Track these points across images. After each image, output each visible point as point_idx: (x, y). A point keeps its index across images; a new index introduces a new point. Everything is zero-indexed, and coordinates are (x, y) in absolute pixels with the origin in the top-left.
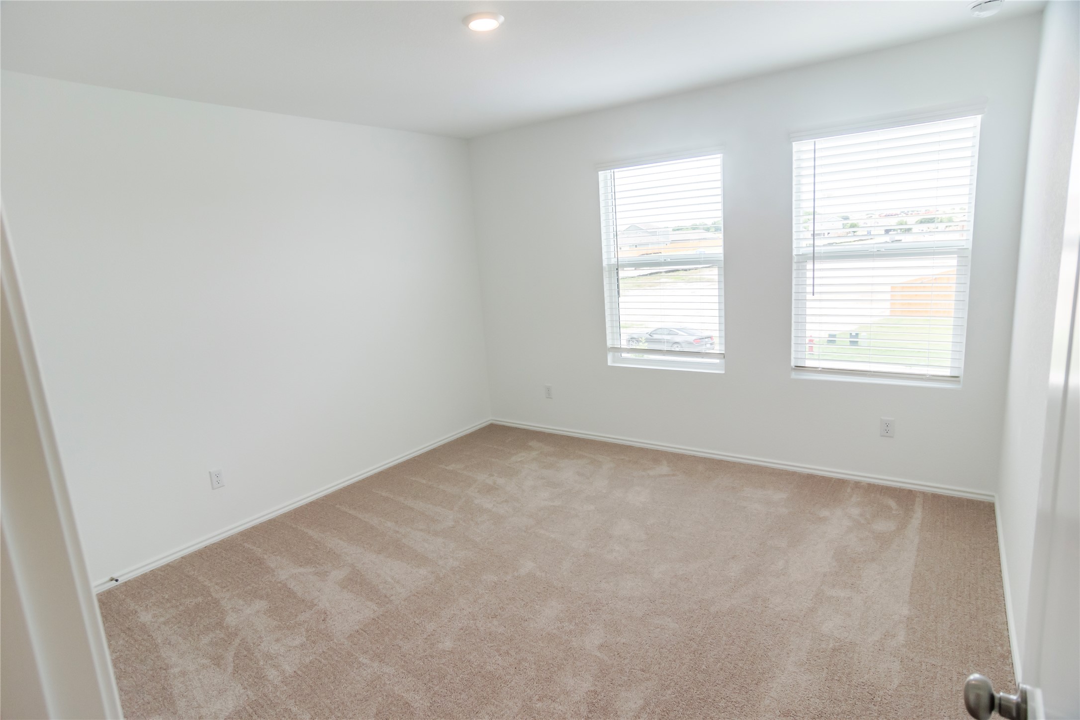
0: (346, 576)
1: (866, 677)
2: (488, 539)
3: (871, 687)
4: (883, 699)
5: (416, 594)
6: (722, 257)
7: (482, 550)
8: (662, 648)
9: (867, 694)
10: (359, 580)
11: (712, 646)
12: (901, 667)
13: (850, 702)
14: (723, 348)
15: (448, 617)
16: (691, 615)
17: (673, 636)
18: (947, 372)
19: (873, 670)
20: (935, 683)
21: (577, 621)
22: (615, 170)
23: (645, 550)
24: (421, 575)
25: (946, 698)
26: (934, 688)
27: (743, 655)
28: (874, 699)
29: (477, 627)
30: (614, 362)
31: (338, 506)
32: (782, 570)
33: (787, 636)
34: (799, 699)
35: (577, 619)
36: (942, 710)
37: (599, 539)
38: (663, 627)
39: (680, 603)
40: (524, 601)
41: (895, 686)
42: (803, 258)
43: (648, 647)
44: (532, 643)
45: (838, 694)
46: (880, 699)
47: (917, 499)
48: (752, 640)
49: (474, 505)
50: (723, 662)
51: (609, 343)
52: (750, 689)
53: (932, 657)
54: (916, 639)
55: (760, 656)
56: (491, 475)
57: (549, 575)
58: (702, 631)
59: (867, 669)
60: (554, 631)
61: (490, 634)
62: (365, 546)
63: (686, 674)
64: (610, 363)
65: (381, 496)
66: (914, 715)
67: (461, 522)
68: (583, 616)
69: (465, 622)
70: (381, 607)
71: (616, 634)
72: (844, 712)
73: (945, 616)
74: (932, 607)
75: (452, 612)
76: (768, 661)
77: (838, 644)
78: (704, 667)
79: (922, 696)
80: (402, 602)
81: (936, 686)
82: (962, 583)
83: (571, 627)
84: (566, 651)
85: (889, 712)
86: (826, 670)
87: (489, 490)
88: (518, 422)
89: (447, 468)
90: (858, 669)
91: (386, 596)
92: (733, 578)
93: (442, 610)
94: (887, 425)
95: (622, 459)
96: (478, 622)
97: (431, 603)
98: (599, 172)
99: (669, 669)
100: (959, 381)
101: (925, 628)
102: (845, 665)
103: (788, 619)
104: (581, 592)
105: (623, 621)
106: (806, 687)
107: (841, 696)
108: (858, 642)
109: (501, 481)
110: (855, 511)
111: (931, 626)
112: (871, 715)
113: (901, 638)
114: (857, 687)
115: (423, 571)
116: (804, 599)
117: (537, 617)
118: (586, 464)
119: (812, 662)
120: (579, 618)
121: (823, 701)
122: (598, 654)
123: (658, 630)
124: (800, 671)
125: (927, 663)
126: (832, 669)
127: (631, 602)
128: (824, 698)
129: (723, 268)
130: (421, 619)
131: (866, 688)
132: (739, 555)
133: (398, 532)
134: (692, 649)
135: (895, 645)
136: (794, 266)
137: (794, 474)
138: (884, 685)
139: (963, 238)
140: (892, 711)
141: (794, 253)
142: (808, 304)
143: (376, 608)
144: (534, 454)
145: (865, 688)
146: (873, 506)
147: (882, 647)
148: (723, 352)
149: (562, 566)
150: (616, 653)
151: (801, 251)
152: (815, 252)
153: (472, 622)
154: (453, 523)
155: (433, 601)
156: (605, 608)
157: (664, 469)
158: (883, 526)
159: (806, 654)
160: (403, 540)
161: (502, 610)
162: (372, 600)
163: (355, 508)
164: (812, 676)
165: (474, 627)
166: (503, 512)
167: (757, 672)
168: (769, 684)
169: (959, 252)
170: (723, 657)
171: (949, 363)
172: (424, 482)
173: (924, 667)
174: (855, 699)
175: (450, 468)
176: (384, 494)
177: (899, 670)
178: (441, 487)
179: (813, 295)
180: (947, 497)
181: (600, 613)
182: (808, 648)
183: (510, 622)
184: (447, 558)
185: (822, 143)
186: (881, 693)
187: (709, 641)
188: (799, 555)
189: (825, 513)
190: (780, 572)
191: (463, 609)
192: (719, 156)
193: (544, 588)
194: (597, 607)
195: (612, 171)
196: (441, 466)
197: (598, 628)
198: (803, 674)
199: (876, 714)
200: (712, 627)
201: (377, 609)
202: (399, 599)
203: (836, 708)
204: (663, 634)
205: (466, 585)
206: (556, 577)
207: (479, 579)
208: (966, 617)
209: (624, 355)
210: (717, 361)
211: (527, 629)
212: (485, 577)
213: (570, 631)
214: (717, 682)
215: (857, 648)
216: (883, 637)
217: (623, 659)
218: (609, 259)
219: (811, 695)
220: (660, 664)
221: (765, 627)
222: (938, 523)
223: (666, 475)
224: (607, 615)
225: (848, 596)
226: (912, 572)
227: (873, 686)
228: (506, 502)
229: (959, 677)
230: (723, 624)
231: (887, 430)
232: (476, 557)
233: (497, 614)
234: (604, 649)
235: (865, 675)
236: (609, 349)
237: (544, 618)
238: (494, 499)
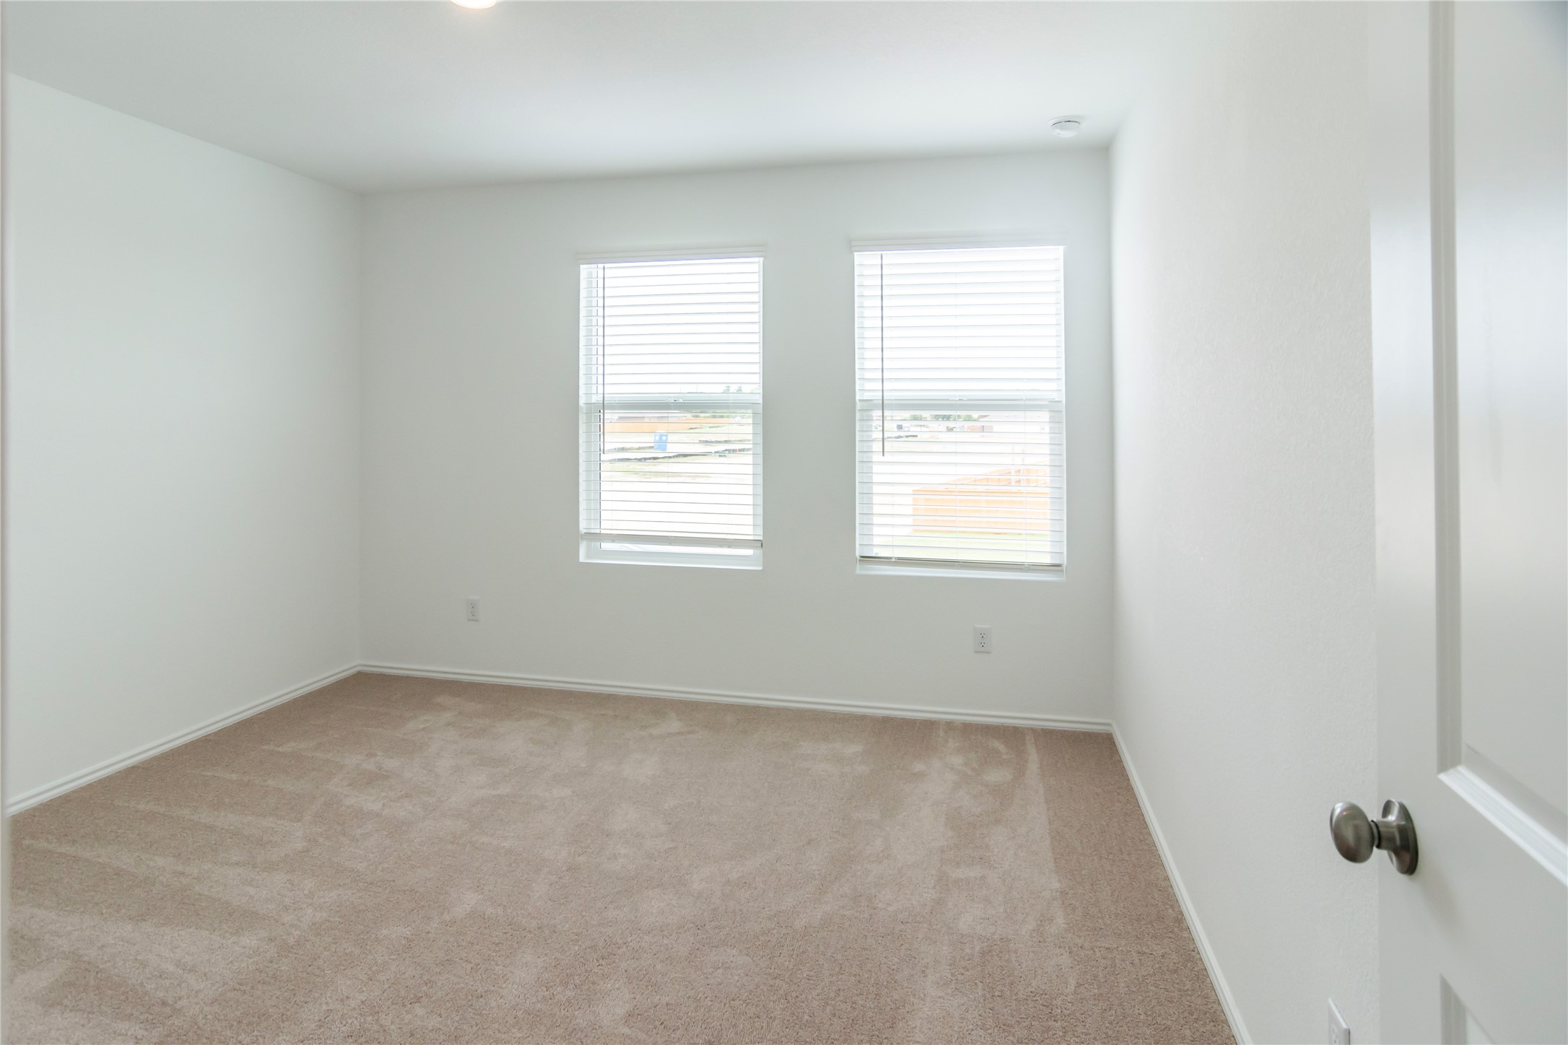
0: (57, 980)
1: (1034, 983)
2: (380, 863)
3: (1044, 996)
4: (1064, 1011)
5: (237, 987)
6: (759, 399)
7: (372, 884)
8: (734, 1000)
9: (1042, 1007)
10: (92, 982)
11: (812, 982)
12: (1072, 959)
13: (1025, 1024)
14: (760, 531)
15: (317, 1018)
16: (768, 939)
17: (747, 978)
18: (1047, 560)
19: (1040, 972)
20: (1117, 973)
21: (578, 981)
22: (606, 265)
23: (670, 848)
24: (244, 947)
25: (1134, 989)
26: (1117, 979)
27: (861, 986)
28: (1053, 1012)
29: (381, 1026)
30: (588, 557)
31: (27, 842)
32: (882, 851)
33: (916, 946)
34: (957, 1035)
35: (576, 978)
36: (1134, 1006)
37: (589, 841)
38: (727, 965)
39: (745, 922)
40: (471, 962)
41: (1073, 987)
42: (869, 405)
43: (710, 1003)
44: (498, 1035)
45: (1006, 1017)
46: (1059, 1011)
47: (1028, 738)
48: (867, 961)
49: (344, 808)
50: (833, 1002)
51: (583, 526)
52: (884, 1037)
53: (1103, 939)
54: (1078, 918)
55: (885, 983)
56: (372, 755)
57: (509, 911)
58: (789, 961)
59: (1032, 972)
60: (539, 1006)
61: (412, 1035)
62: (104, 911)
63: (781, 1034)
64: (582, 559)
65: (137, 811)
66: (1107, 1022)
67: (321, 840)
68: (586, 971)
69: (355, 1022)
70: (154, 1028)
71: (652, 991)
72: (1020, 1041)
73: (1102, 882)
74: (1083, 872)
75: (324, 1007)
76: (898, 988)
77: (986, 944)
78: (806, 1017)
79: (1107, 994)
80: (207, 1009)
81: (1119, 976)
82: (1108, 837)
83: (568, 993)
84: (567, 1037)
85: (1076, 1026)
86: (980, 985)
87: (372, 779)
88: (406, 666)
89: (280, 749)
90: (1020, 974)
91: (164, 1003)
92: (817, 872)
93: (301, 1007)
94: (983, 635)
95: (604, 714)
96: (384, 1016)
97: (274, 998)
98: (582, 267)
99: (752, 1032)
100: (1063, 571)
101: (1085, 902)
102: (1004, 972)
103: (910, 920)
104: (575, 931)
105: (659, 967)
106: (962, 1016)
107: (1010, 1018)
108: (1010, 937)
109: (391, 764)
110: (957, 760)
111: (1091, 898)
112: (1055, 1036)
113: (1060, 920)
114: (1027, 1000)
115: (249, 940)
116: (925, 888)
117: (501, 987)
118: (544, 726)
119: (960, 977)
120: (580, 975)
121: (989, 1031)
122: (627, 1031)
123: (720, 971)
124: (947, 994)
125: (1100, 947)
126: (988, 981)
127: (665, 933)
128: (989, 1027)
129: (761, 415)
130: (255, 1033)
131: (1039, 998)
132: (816, 838)
133: (183, 874)
134: (782, 992)
135: (1057, 932)
136: (858, 416)
137: (863, 718)
138: (1059, 990)
139: (1054, 389)
140: (1078, 1023)
141: (858, 397)
142: (876, 468)
143: (140, 1033)
144: (448, 716)
145: (1037, 1000)
146: (977, 752)
147: (1041, 937)
148: (761, 539)
149: (533, 892)
150: (657, 1023)
151: (867, 396)
152: (885, 398)
153: (370, 1019)
154: (305, 844)
155: (279, 993)
156: (622, 950)
157: (674, 724)
158: (999, 776)
159: (948, 968)
160: (197, 888)
161: (429, 985)
162: (129, 1017)
163: (74, 841)
164: (965, 998)
165: (376, 1027)
166: (404, 814)
167: (888, 1008)
168: (910, 1023)
169: (1051, 406)
170: (832, 995)
171: (1048, 547)
172: (234, 777)
173: (1098, 954)
174: (1029, 1019)
175: (288, 747)
176: (141, 807)
177: (1071, 965)
178: (271, 783)
179: (883, 455)
180: (1060, 731)
181: (617, 961)
182: (949, 958)
183: (448, 1005)
184: (301, 909)
185: (891, 257)
186: (1058, 1002)
187: (805, 975)
188: (900, 827)
189: (919, 766)
190: (881, 855)
191: (347, 997)
192: (756, 259)
193: (506, 933)
194: (609, 950)
195: (601, 266)
196: (266, 747)
197: (617, 986)
198: (951, 998)
199: (1061, 1034)
200: (804, 952)
201: (145, 1033)
202: (198, 1003)
203: (1009, 1038)
204: (730, 977)
205: (348, 951)
206: (524, 912)
207: (373, 936)
208: (1125, 878)
209: (606, 546)
210: (749, 552)
211: (484, 1012)
212: (385, 932)
213: (568, 1001)
214: (833, 1036)
215: (1012, 945)
216: (1039, 923)
217: (671, 1031)
218: (588, 394)
219: (971, 1027)
220: (735, 1026)
221: (880, 938)
222: (1059, 765)
223: (678, 733)
224: (628, 962)
225: (980, 875)
226: (1048, 831)
227: (1046, 994)
228: (407, 797)
229: (1141, 958)
230: (818, 945)
231: (982, 643)
232: (361, 897)
233: (420, 995)
234: (634, 1020)
235: (1031, 981)
236: (582, 535)
237: (516, 987)
238: (383, 794)
